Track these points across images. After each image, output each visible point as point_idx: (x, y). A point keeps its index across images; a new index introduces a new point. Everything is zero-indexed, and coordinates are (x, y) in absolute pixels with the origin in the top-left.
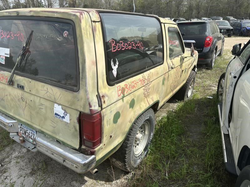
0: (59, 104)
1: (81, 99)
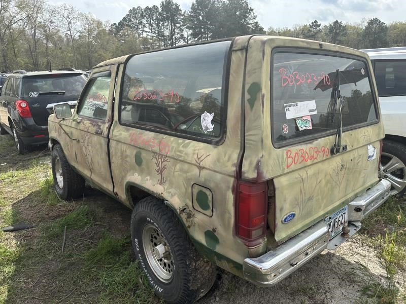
0: (370, 144)
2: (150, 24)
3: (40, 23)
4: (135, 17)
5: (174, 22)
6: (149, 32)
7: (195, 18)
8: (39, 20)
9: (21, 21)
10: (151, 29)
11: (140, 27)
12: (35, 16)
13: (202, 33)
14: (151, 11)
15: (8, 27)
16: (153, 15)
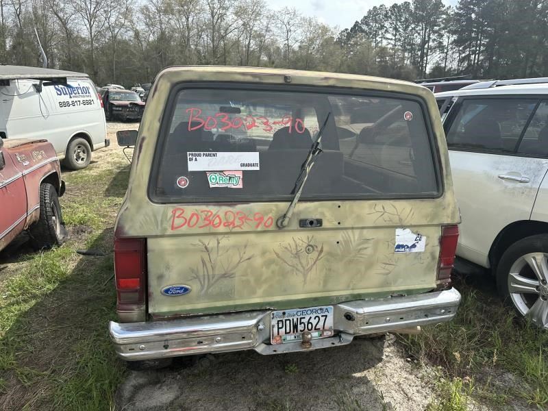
0: (404, 227)
1: (449, 205)
2: (396, 29)
3: (256, 31)
4: (375, 19)
5: (431, 24)
6: (391, 39)
7: (464, 16)
8: (255, 29)
9: (236, 30)
10: (395, 35)
11: (380, 33)
12: (251, 24)
13: (472, 39)
14: (399, 11)
15: (223, 37)
16: (401, 16)
